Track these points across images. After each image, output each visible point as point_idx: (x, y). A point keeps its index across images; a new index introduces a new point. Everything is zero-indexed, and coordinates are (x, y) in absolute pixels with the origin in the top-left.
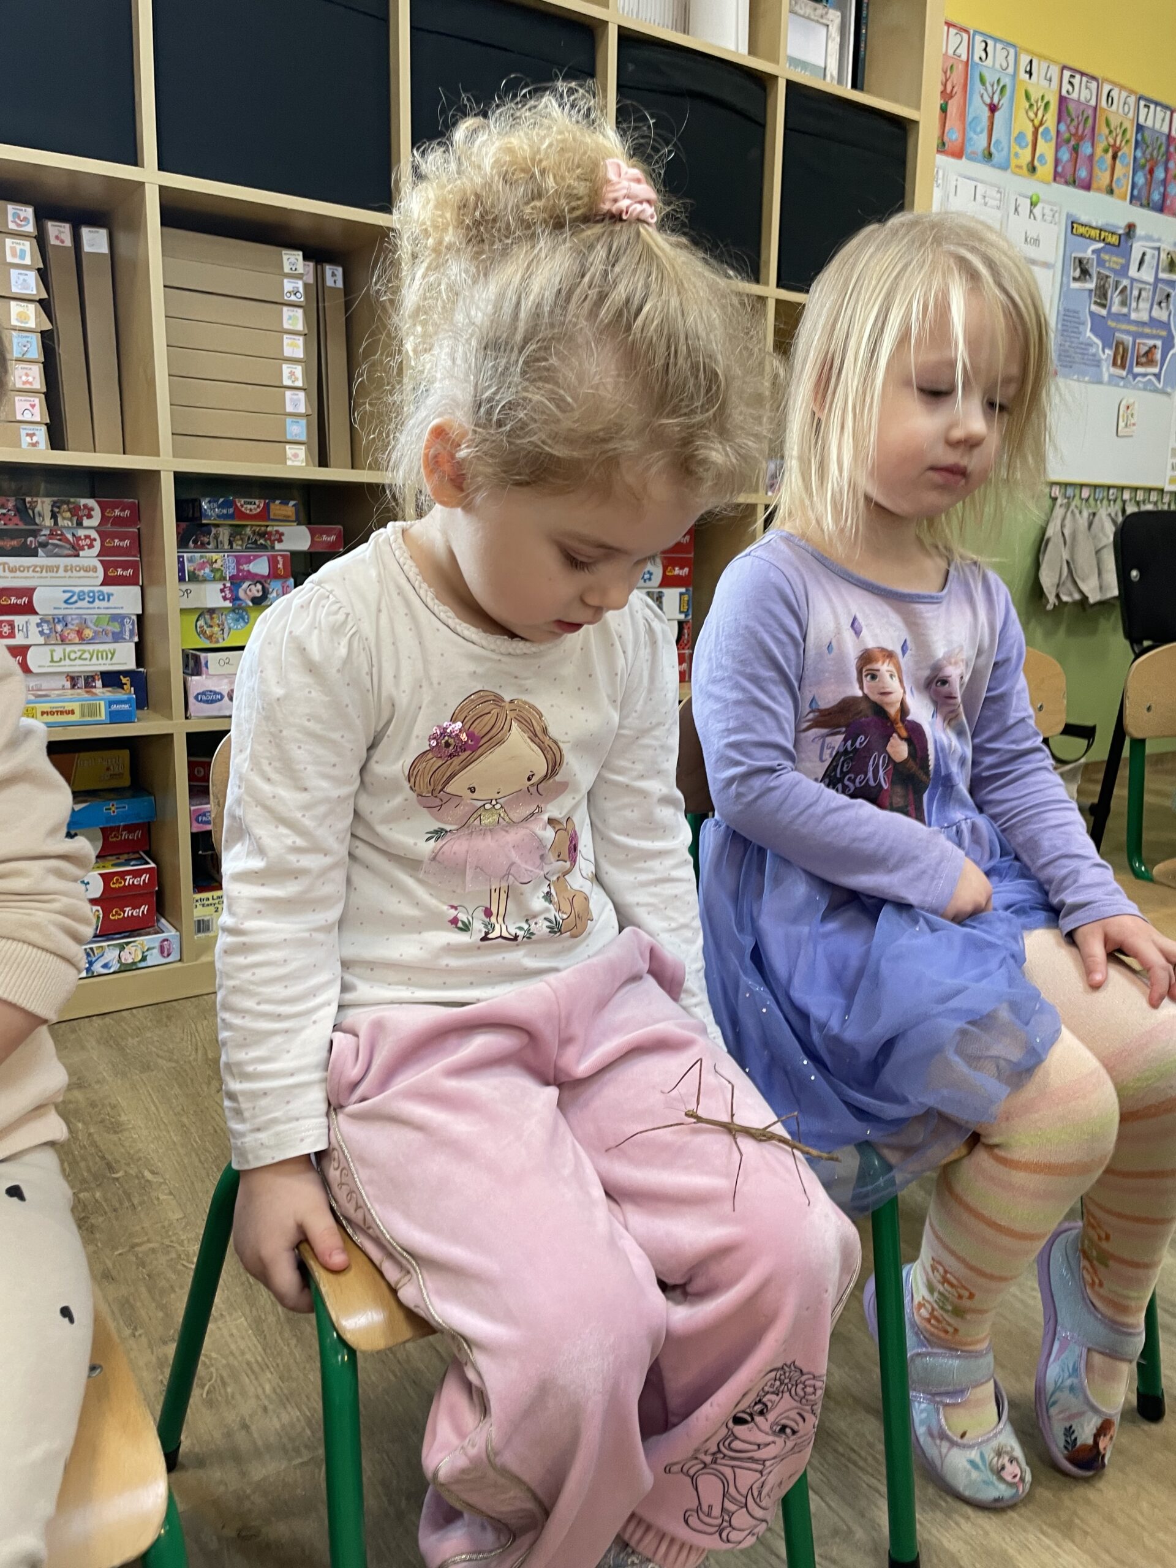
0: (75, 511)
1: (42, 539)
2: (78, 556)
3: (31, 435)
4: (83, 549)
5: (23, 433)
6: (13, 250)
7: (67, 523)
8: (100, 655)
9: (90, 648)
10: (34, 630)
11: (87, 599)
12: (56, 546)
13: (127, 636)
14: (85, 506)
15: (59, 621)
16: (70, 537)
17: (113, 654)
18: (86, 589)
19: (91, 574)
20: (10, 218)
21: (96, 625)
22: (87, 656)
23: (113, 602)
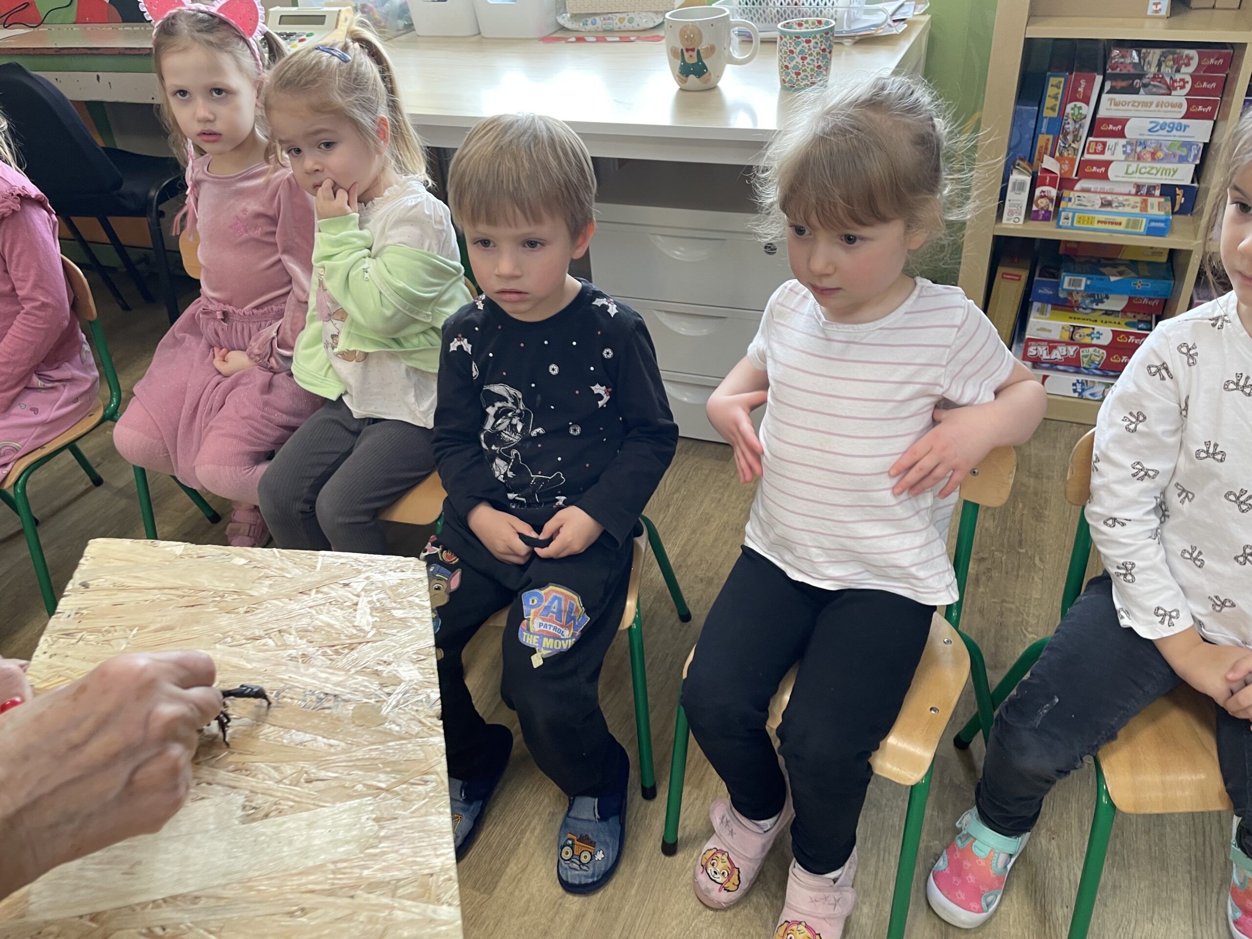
1: (1145, 81)
2: (1170, 94)
3: (1157, 4)
4: (1175, 89)
5: (1151, 3)
7: (1169, 69)
8: (1166, 172)
9: (1158, 165)
10: (1119, 149)
11: (1167, 128)
12: (1155, 86)
13: (1191, 160)
14: (1187, 56)
15: (1141, 144)
16: (1168, 80)
17: (1175, 172)
18: (1168, 121)
19: (1177, 109)
21: (1168, 149)
22: (1154, 171)
23: (1188, 132)
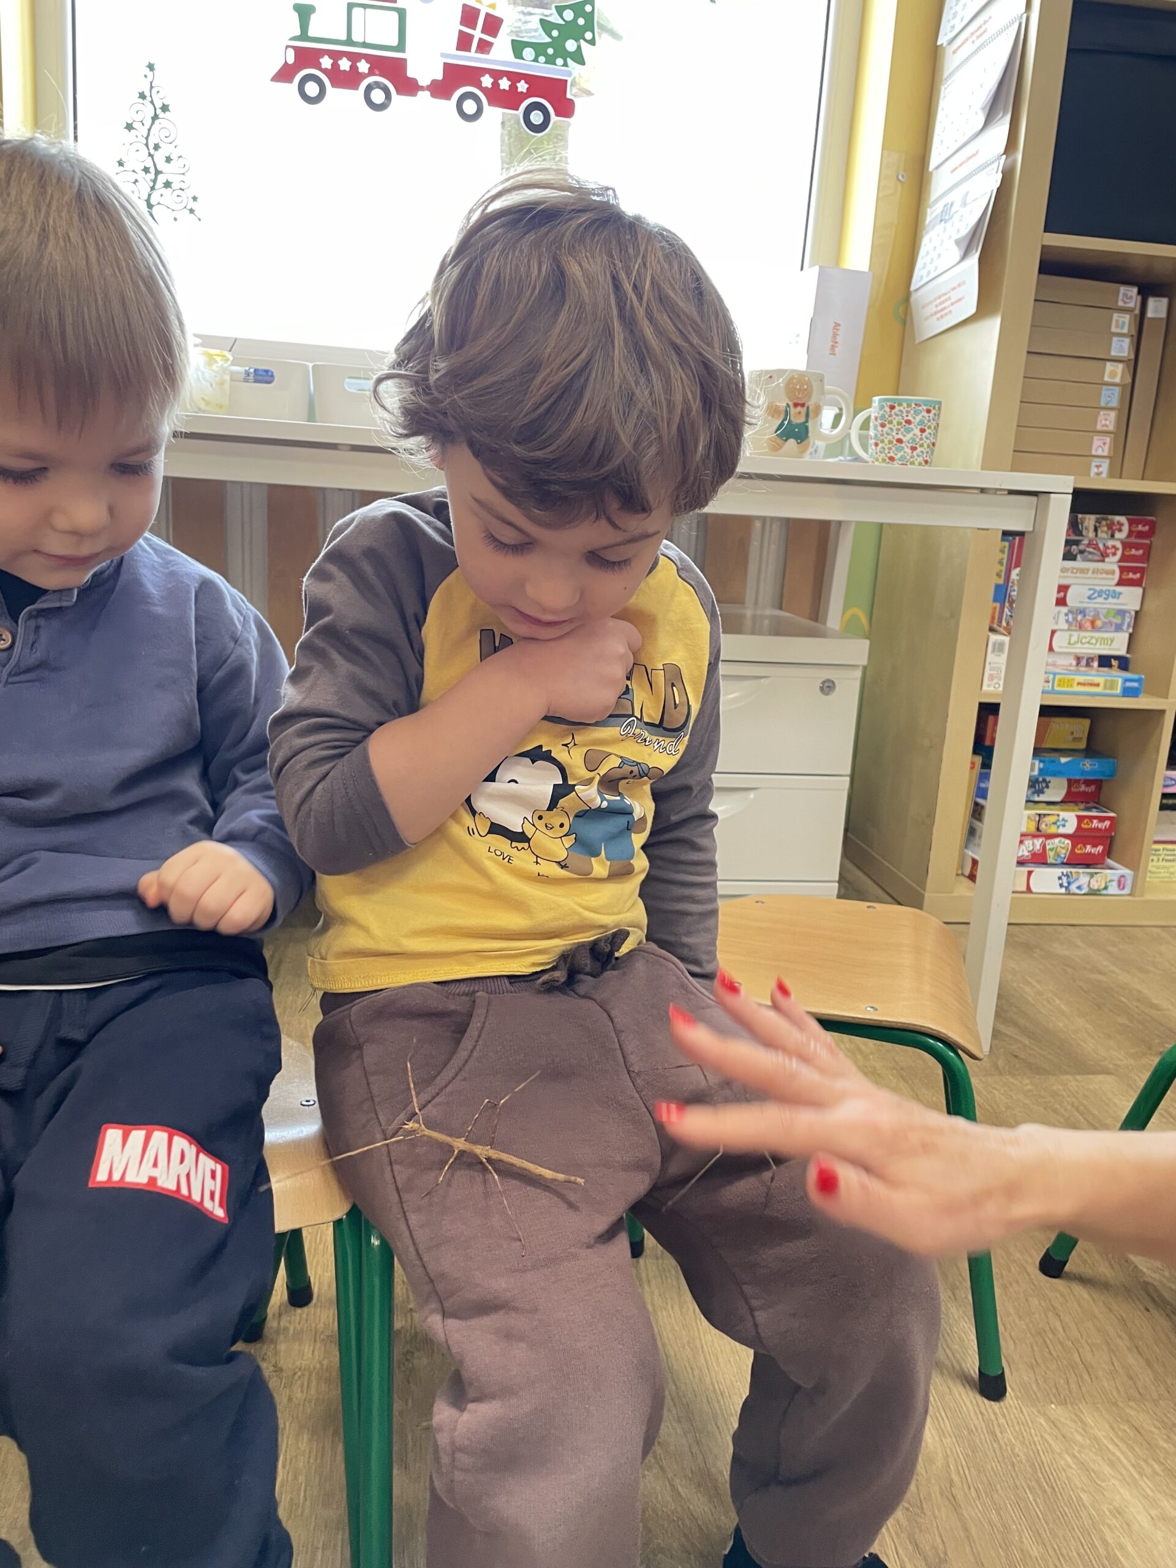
0: (1110, 526)
1: (1081, 547)
2: (1103, 561)
3: (1098, 467)
4: (1108, 556)
5: (1094, 464)
6: (1117, 321)
7: (1104, 535)
8: (1104, 641)
9: (1097, 635)
11: (1104, 596)
12: (1090, 553)
13: (1125, 627)
14: (1119, 522)
15: (1081, 612)
16: (1101, 546)
17: (1112, 641)
18: (1104, 588)
19: (1110, 576)
20: (1121, 297)
21: (1105, 617)
22: (1094, 641)
23: (1122, 600)
